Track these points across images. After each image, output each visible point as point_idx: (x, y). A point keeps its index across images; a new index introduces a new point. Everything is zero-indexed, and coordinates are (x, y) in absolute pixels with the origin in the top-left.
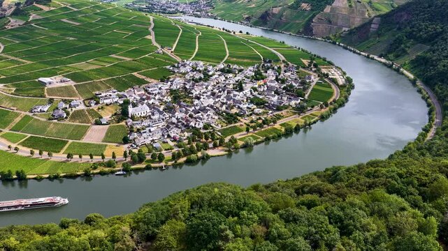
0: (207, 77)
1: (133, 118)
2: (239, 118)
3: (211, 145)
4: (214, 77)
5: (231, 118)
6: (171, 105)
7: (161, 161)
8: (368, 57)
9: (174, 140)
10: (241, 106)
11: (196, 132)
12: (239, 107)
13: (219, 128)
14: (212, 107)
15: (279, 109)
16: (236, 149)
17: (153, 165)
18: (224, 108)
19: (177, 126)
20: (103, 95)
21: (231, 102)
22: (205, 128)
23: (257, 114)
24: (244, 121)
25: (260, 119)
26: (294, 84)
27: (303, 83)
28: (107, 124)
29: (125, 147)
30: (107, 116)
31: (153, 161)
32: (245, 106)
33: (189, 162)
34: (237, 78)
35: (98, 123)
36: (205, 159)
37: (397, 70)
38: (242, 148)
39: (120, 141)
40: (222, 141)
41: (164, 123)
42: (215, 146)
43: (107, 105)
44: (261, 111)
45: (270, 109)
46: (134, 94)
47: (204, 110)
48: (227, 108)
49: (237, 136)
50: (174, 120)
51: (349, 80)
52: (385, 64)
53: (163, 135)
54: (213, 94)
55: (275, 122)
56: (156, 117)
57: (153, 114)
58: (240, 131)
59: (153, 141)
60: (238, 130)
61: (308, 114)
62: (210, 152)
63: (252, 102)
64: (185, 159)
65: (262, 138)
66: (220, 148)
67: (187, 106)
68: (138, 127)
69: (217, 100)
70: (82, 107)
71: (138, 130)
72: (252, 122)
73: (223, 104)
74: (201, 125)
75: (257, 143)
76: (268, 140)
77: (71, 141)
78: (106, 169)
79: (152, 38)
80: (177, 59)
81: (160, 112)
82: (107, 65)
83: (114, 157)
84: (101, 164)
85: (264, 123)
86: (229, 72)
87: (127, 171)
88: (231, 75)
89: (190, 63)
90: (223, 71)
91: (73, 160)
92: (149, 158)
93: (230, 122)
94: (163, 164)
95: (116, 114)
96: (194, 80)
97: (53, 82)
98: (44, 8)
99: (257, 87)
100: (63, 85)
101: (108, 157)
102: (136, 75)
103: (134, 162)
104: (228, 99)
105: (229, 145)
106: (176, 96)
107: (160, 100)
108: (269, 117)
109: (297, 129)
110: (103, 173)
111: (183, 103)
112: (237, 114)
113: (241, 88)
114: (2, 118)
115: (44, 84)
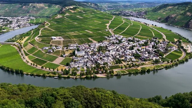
0: (120, 42)
2: (122, 62)
3: (100, 72)
4: (123, 43)
6: (95, 53)
7: (75, 76)
9: (88, 67)
10: (127, 57)
11: (98, 65)
13: (111, 65)
14: (112, 55)
15: (145, 60)
16: (112, 76)
17: (70, 76)
19: (92, 62)
20: (72, 45)
22: (104, 64)
23: (133, 61)
24: (124, 64)
25: (132, 63)
26: (161, 50)
28: (65, 57)
30: (67, 54)
31: (72, 75)
32: (129, 57)
33: (87, 78)
34: (133, 45)
35: (62, 56)
38: (115, 76)
41: (87, 60)
42: (102, 73)
43: (70, 49)
44: (135, 60)
45: (141, 59)
46: (83, 46)
47: (108, 56)
48: (119, 57)
53: (84, 65)
54: (117, 50)
55: (138, 66)
57: (85, 56)
58: (119, 68)
59: (78, 67)
61: (160, 65)
62: (98, 75)
63: (133, 56)
64: (85, 76)
66: (104, 74)
67: (102, 54)
68: (76, 60)
69: (117, 53)
70: (61, 49)
71: (75, 61)
72: (128, 64)
73: (119, 55)
74: (102, 63)
76: (130, 74)
77: (48, 62)
78: (52, 75)
79: (108, 25)
80: (113, 34)
81: (88, 55)
82: (81, 34)
83: (58, 70)
84: (52, 73)
85: (133, 66)
86: (132, 41)
87: (59, 77)
88: (132, 43)
89: (117, 36)
90: (129, 40)
91: (43, 69)
92: (71, 73)
93: (117, 63)
94: (75, 77)
95: (71, 53)
96: (113, 43)
97: (56, 39)
98: (73, 11)
99: (140, 49)
100: (59, 40)
101: (56, 70)
102: (90, 39)
103: (64, 74)
104: (122, 53)
105: (108, 74)
106: (100, 49)
107: (93, 50)
108: (137, 63)
109: (149, 71)
110: (50, 77)
111: (101, 52)
112: (123, 60)
113: (133, 49)
114: (32, 50)
115: (52, 39)
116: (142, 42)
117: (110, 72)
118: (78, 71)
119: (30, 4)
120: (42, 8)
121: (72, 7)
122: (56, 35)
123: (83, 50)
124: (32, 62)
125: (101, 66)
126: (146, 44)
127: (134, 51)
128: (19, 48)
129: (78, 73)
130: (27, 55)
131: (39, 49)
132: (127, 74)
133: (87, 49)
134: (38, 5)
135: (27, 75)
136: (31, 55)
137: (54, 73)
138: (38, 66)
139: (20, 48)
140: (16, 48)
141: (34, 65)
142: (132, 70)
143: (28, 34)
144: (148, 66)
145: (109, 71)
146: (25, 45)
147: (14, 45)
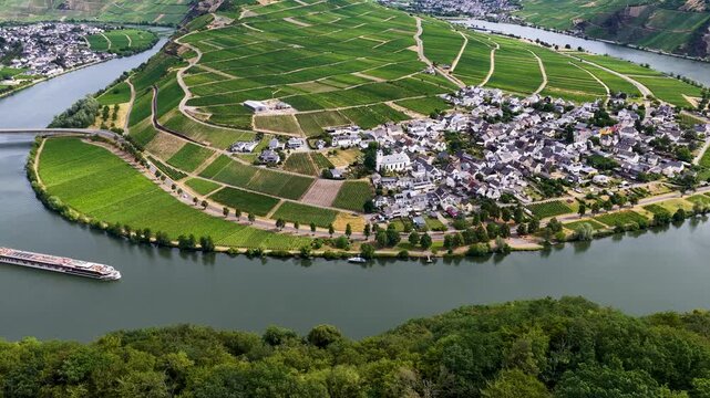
0: (509, 115)
1: (382, 173)
2: (565, 188)
3: (513, 230)
4: (521, 117)
5: (551, 188)
6: (446, 157)
7: (425, 248)
9: (449, 214)
10: (570, 168)
11: (487, 204)
12: (565, 170)
13: (529, 202)
14: (516, 165)
15: (641, 179)
16: (560, 242)
17: (410, 253)
18: (538, 168)
19: (455, 194)
20: (338, 132)
21: (552, 160)
22: (504, 199)
24: (575, 195)
25: (605, 193)
28: (343, 178)
29: (366, 219)
30: (341, 166)
31: (412, 247)
32: (578, 169)
33: (473, 255)
34: (561, 122)
35: (327, 176)
38: (570, 241)
39: (361, 207)
40: (532, 226)
41: (432, 185)
42: (521, 233)
43: (343, 148)
44: (607, 179)
45: (624, 177)
46: (387, 135)
47: (502, 169)
48: (543, 170)
49: (562, 219)
50: (450, 182)
53: (430, 206)
54: (519, 144)
56: (421, 173)
57: (416, 169)
58: (568, 210)
59: (414, 214)
61: (701, 193)
62: (512, 243)
63: (589, 163)
64: (466, 249)
65: (607, 227)
66: (529, 237)
67: (475, 161)
68: (391, 187)
69: (525, 154)
70: (304, 149)
71: (390, 192)
72: (589, 197)
73: (537, 161)
75: (599, 236)
76: (620, 232)
77: (283, 200)
78: (334, 251)
79: (418, 49)
80: (462, 85)
81: (426, 167)
82: (347, 87)
84: (326, 241)
87: (367, 257)
88: (551, 115)
89: (479, 90)
91: (284, 231)
93: (549, 195)
94: (428, 253)
95: (355, 164)
96: (488, 119)
97: (266, 108)
98: (262, 1)
99: (597, 137)
100: (279, 113)
101: (338, 231)
102: (390, 103)
103: (380, 244)
104: (545, 153)
105: (544, 234)
107: (429, 147)
109: (678, 218)
110: (327, 257)
111: (465, 154)
112: (562, 182)
114: (189, 156)
115: (252, 110)
116: (586, 110)
117: (549, 227)
118: (421, 229)
124: (216, 205)
127: (581, 146)
130: (174, 175)
131: (219, 152)
132: (609, 234)
135: (232, 254)
136: (194, 176)
137: (340, 244)
138: (257, 219)
141: (238, 215)
142: (620, 217)
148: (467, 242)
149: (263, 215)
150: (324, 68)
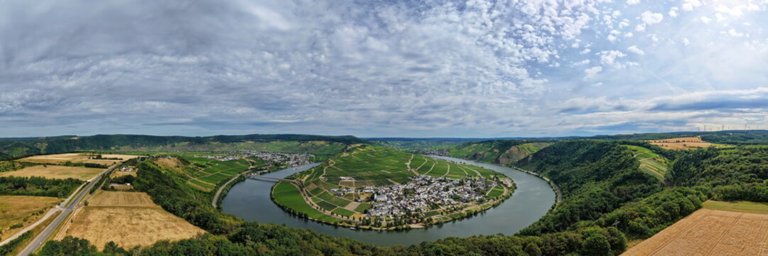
0: (430, 183)
1: (376, 201)
2: (440, 206)
3: (415, 221)
5: (436, 206)
6: (401, 197)
7: (379, 227)
8: (527, 173)
9: (395, 216)
10: (444, 199)
11: (409, 213)
12: (443, 201)
13: (425, 211)
14: (425, 199)
15: (467, 202)
16: (431, 225)
17: (373, 228)
18: (432, 200)
19: (399, 208)
20: (367, 187)
21: (438, 197)
22: (416, 211)
23: (452, 205)
24: (443, 208)
26: (481, 188)
27: (487, 187)
28: (361, 202)
29: (363, 216)
30: (363, 198)
31: (374, 226)
32: (447, 200)
33: (397, 230)
34: (447, 185)
35: (356, 201)
36: (408, 229)
37: (542, 178)
38: (435, 224)
39: (363, 211)
40: (422, 219)
41: (392, 206)
42: (417, 222)
43: (366, 193)
44: (455, 202)
45: (462, 201)
46: (383, 189)
47: (419, 201)
48: (434, 201)
49: (434, 217)
50: (399, 205)
51: (514, 185)
52: (536, 176)
53: (388, 212)
54: (429, 192)
55: (462, 209)
56: (389, 202)
57: (388, 200)
58: (438, 214)
59: (381, 215)
60: (436, 213)
61: (485, 204)
62: (412, 226)
63: (451, 198)
64: (394, 228)
65: (450, 219)
66: (420, 224)
67: (410, 198)
68: (376, 206)
69: (430, 196)
70: (353, 192)
71: (376, 208)
72: (448, 209)
73: (433, 198)
74: (414, 209)
75: (446, 222)
76: (454, 220)
77: (339, 207)
78: (347, 225)
79: (408, 164)
80: (418, 174)
81: (392, 200)
82: (377, 174)
83: (354, 219)
84: (346, 221)
85: (455, 210)
86: (444, 181)
87: (357, 228)
89: (423, 176)
90: (440, 181)
91: (334, 216)
92: (373, 223)
93: (433, 209)
94: (379, 229)
95: (368, 198)
96: (421, 185)
97: (345, 179)
98: (362, 150)
99: (457, 189)
100: (350, 181)
101: (351, 218)
102: (389, 180)
103: (363, 224)
104: (437, 195)
105: (425, 223)
106: (406, 192)
107: (396, 193)
108: (459, 206)
109: (476, 213)
110: (344, 226)
111: (408, 196)
112: (439, 204)
113: (448, 190)
114: (316, 191)
115: (341, 179)
116: (457, 181)
117: (428, 220)
118: (381, 220)
119: (310, 142)
120: (323, 145)
121: (359, 145)
122: (346, 176)
123: (384, 193)
124: (316, 206)
125: (413, 213)
126: (461, 183)
127: (450, 192)
128: (300, 186)
129: (384, 223)
130: (310, 196)
131: (325, 190)
132: (450, 221)
133: (390, 192)
134: (318, 142)
135: (313, 221)
136: (315, 196)
137: (350, 223)
138: (327, 211)
139: (302, 187)
140: (297, 186)
141: (321, 209)
142: (456, 215)
143: (308, 172)
144: (473, 207)
145: (425, 219)
146: (307, 184)
147: (294, 183)
148: (396, 225)
149: (329, 210)
150: (372, 168)
